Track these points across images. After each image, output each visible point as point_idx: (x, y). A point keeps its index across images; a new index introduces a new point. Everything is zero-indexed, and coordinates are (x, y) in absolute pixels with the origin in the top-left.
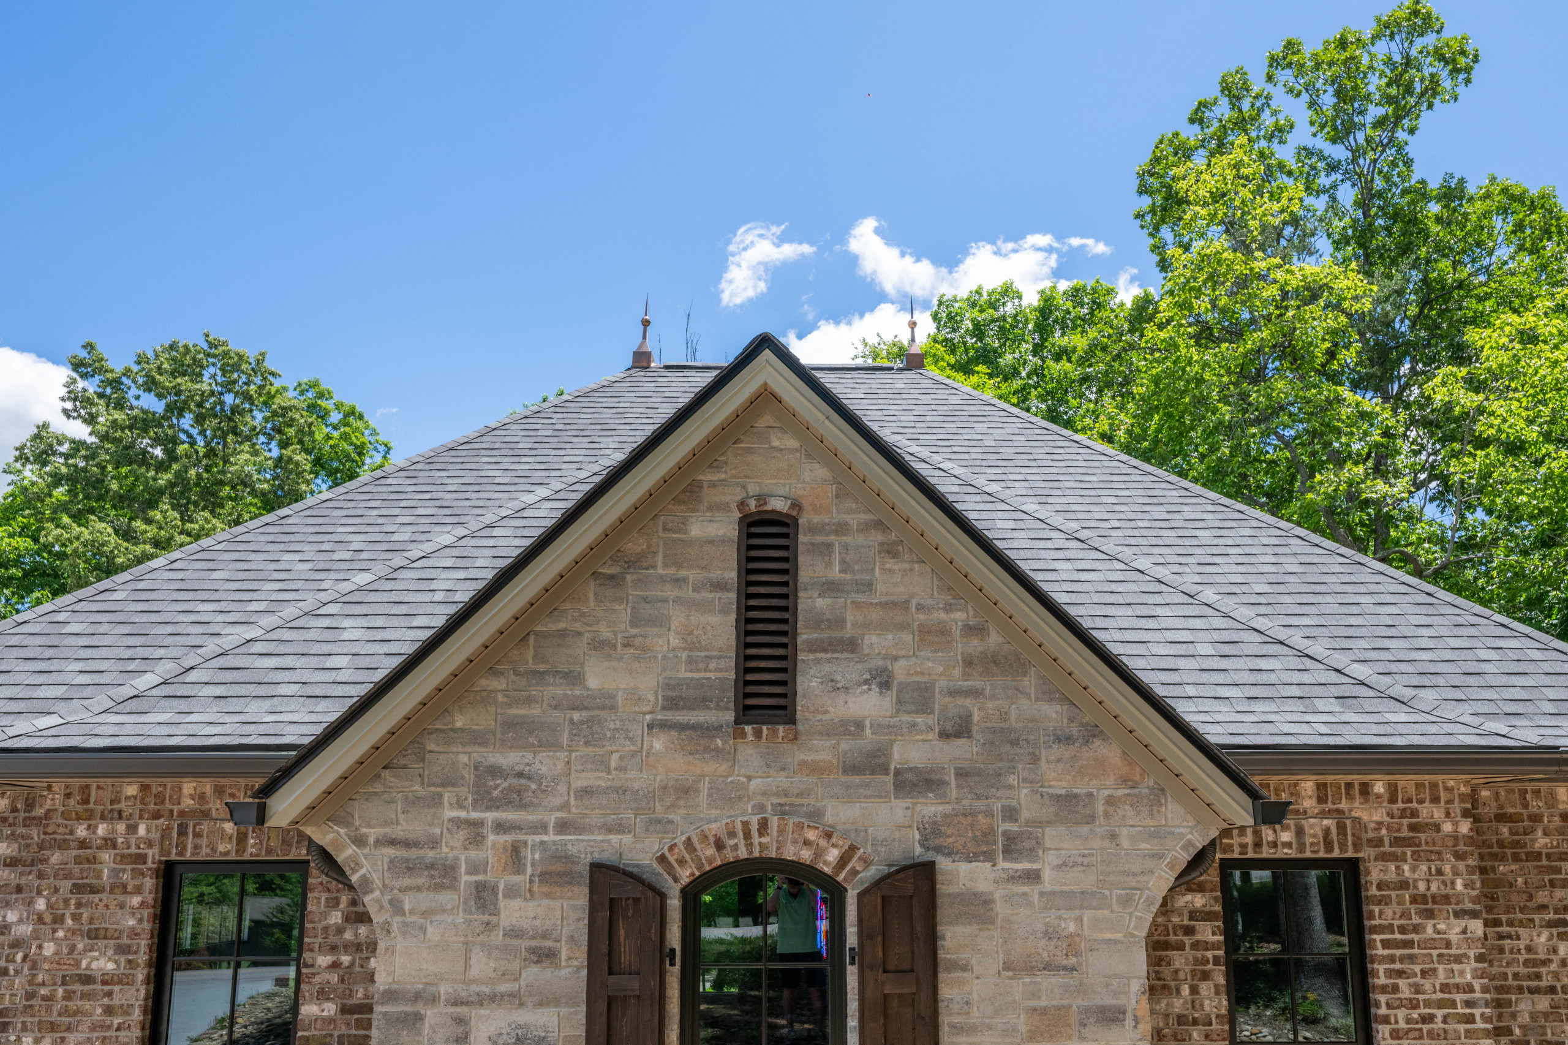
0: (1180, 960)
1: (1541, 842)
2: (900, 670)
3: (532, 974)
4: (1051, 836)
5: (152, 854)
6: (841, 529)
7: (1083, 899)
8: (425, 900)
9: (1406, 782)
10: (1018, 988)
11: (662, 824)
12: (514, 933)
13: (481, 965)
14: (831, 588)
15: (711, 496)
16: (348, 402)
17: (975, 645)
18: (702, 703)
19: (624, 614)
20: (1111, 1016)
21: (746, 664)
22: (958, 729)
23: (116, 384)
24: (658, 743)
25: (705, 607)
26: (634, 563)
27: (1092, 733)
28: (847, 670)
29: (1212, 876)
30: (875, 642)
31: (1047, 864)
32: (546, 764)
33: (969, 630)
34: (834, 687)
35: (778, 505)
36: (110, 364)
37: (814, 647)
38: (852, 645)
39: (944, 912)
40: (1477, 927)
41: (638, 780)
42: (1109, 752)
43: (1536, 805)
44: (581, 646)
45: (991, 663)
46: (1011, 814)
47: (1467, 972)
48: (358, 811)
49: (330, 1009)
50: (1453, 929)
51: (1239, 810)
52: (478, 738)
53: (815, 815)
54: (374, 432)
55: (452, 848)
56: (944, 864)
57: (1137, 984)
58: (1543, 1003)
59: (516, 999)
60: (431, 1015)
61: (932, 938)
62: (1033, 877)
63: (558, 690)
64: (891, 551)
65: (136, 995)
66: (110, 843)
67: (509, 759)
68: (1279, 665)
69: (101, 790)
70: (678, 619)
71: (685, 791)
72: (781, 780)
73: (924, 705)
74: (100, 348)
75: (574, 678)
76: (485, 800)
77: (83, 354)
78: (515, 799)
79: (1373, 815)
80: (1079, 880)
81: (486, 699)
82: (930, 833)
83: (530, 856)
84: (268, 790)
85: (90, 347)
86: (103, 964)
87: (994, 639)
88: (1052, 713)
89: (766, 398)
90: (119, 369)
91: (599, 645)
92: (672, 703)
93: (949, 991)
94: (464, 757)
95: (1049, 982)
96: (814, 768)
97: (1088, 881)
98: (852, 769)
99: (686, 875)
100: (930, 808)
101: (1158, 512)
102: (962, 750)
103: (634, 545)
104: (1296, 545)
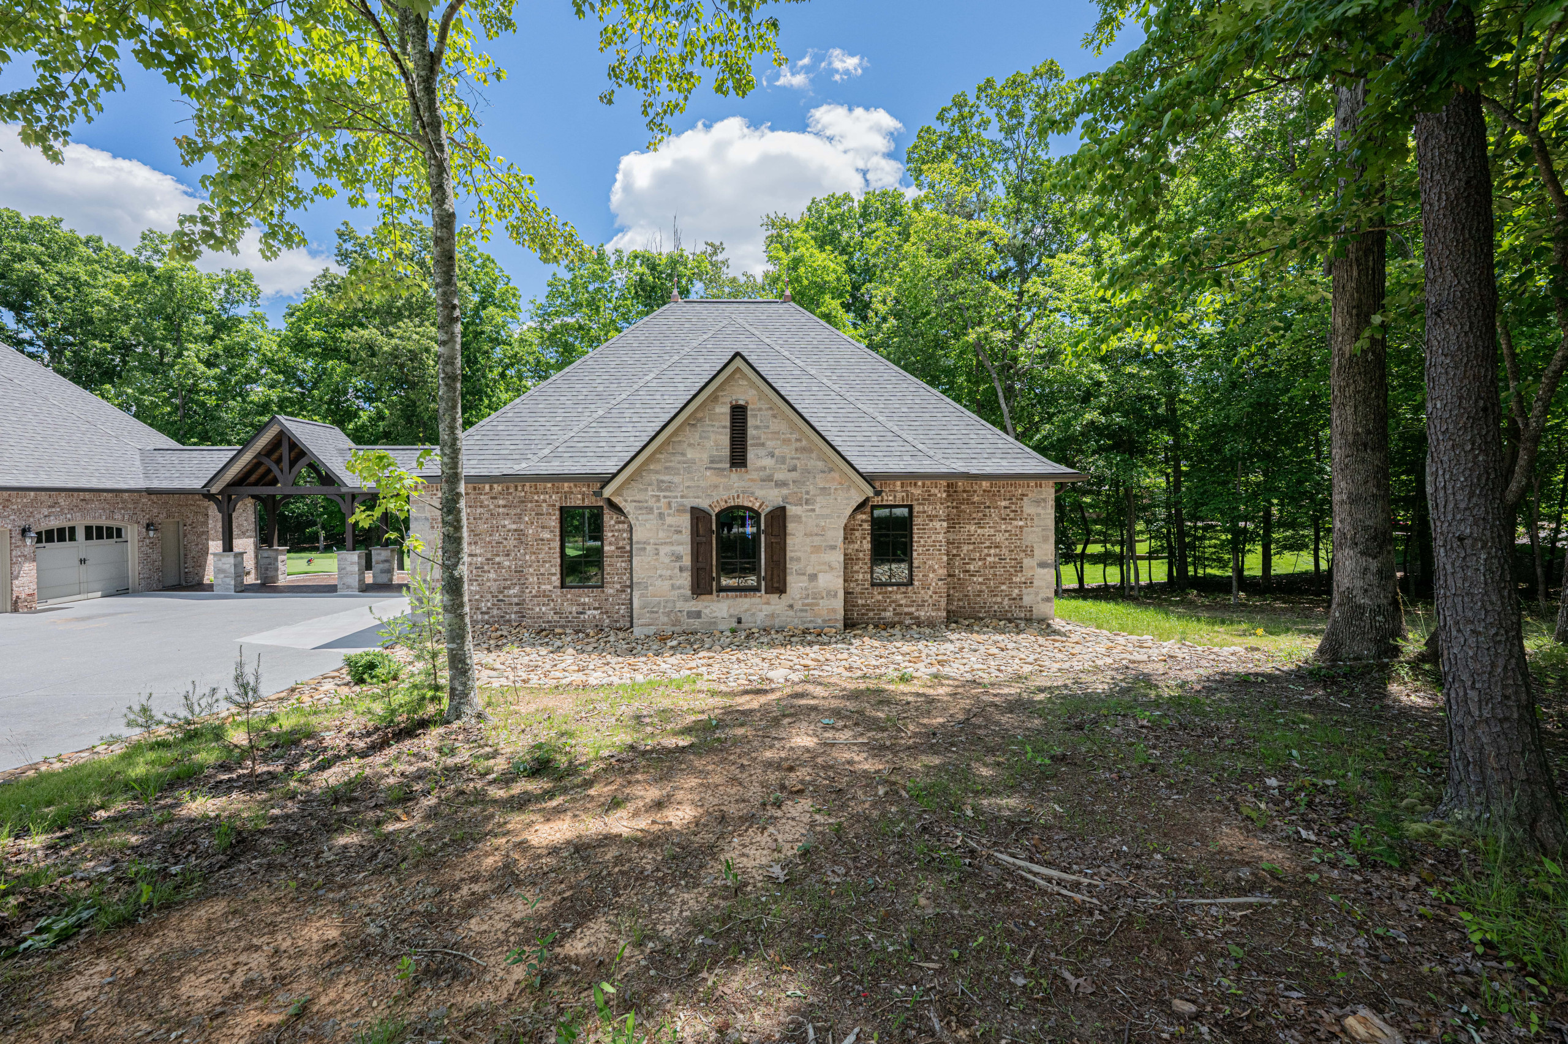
0: (857, 534)
1: (976, 499)
2: (777, 452)
3: (675, 537)
4: (818, 499)
5: (558, 504)
6: (760, 409)
7: (827, 516)
8: (645, 517)
9: (928, 483)
10: (808, 540)
11: (710, 496)
12: (670, 526)
13: (661, 534)
14: (757, 427)
15: (721, 400)
16: (486, 253)
17: (798, 444)
18: (720, 462)
19: (697, 436)
20: (833, 548)
21: (733, 450)
22: (794, 469)
23: (362, 245)
24: (708, 473)
25: (721, 434)
26: (700, 420)
27: (831, 470)
28: (762, 452)
29: (868, 509)
30: (769, 443)
31: (817, 507)
32: (676, 479)
33: (797, 440)
34: (758, 457)
35: (741, 402)
36: (358, 234)
37: (753, 445)
38: (763, 445)
39: (788, 520)
40: (945, 524)
41: (703, 484)
42: (836, 475)
43: (975, 487)
44: (685, 445)
45: (803, 450)
46: (807, 493)
47: (941, 537)
48: (625, 492)
49: (613, 548)
50: (937, 524)
51: (870, 492)
52: (657, 472)
53: (753, 493)
54: (501, 271)
55: (651, 503)
56: (788, 507)
57: (841, 539)
58: (971, 547)
59: (672, 544)
60: (648, 547)
61: (785, 527)
62: (813, 510)
63: (679, 458)
64: (774, 416)
65: (557, 544)
66: (545, 501)
67: (666, 478)
68: (896, 445)
69: (540, 486)
70: (713, 436)
71: (716, 487)
72: (743, 484)
73: (784, 463)
74: (351, 225)
75: (683, 454)
76: (660, 489)
77: (343, 228)
78: (668, 489)
79: (917, 492)
80: (827, 511)
81: (659, 460)
82: (785, 498)
83: (673, 505)
84: (602, 488)
85: (346, 224)
86: (546, 535)
87: (804, 443)
88: (820, 464)
89: (738, 369)
90: (363, 236)
91: (690, 445)
92: (712, 462)
93: (789, 541)
94: (654, 477)
95: (816, 538)
96: (752, 480)
97: (828, 511)
98: (763, 480)
99: (717, 510)
100: (785, 491)
101: (874, 376)
102: (794, 475)
103: (700, 415)
104: (922, 391)
